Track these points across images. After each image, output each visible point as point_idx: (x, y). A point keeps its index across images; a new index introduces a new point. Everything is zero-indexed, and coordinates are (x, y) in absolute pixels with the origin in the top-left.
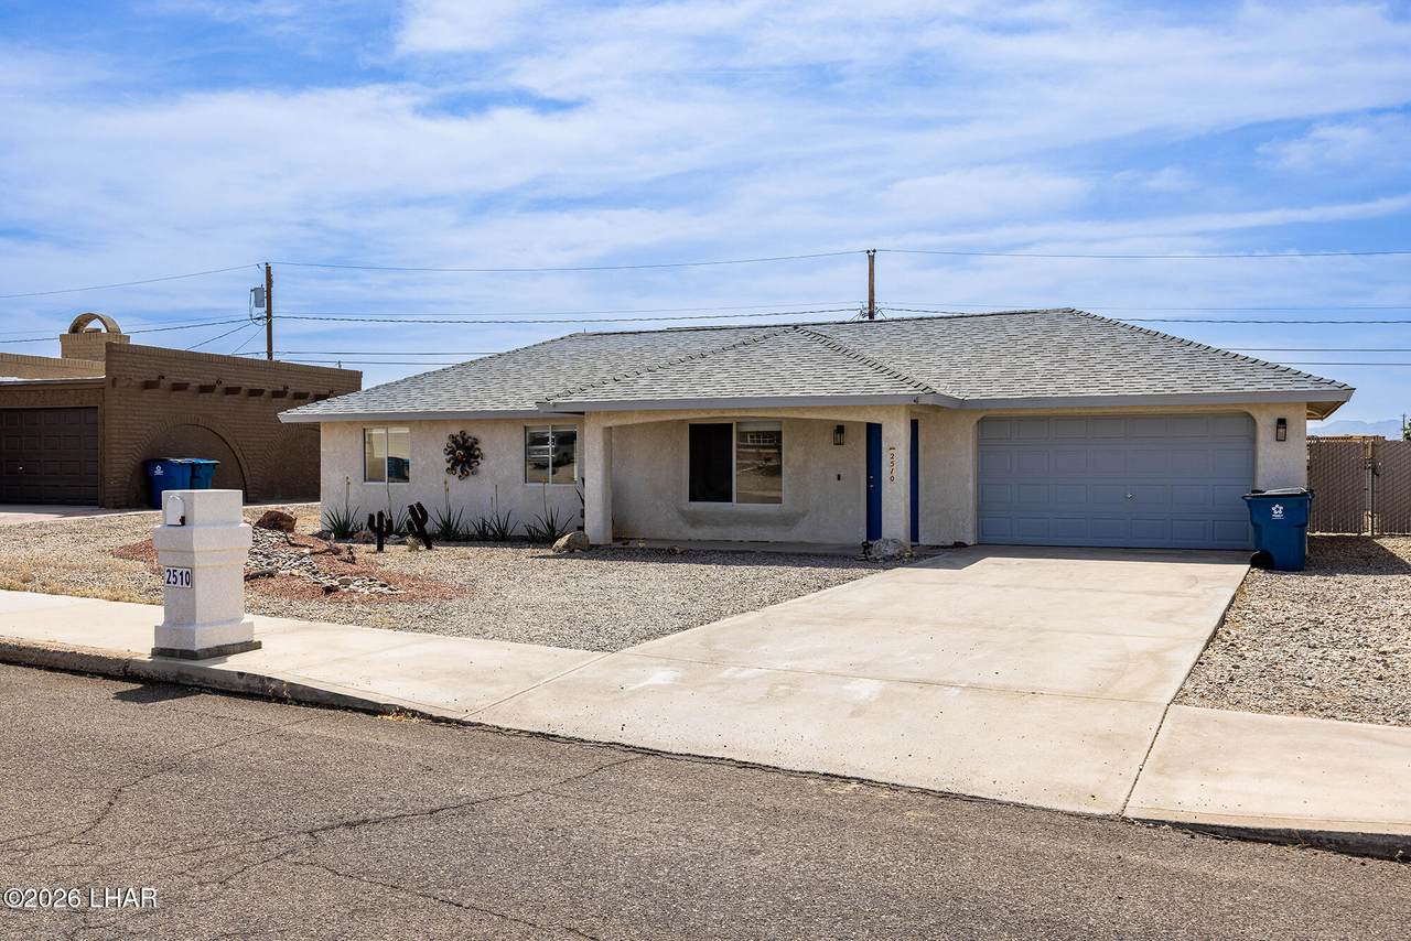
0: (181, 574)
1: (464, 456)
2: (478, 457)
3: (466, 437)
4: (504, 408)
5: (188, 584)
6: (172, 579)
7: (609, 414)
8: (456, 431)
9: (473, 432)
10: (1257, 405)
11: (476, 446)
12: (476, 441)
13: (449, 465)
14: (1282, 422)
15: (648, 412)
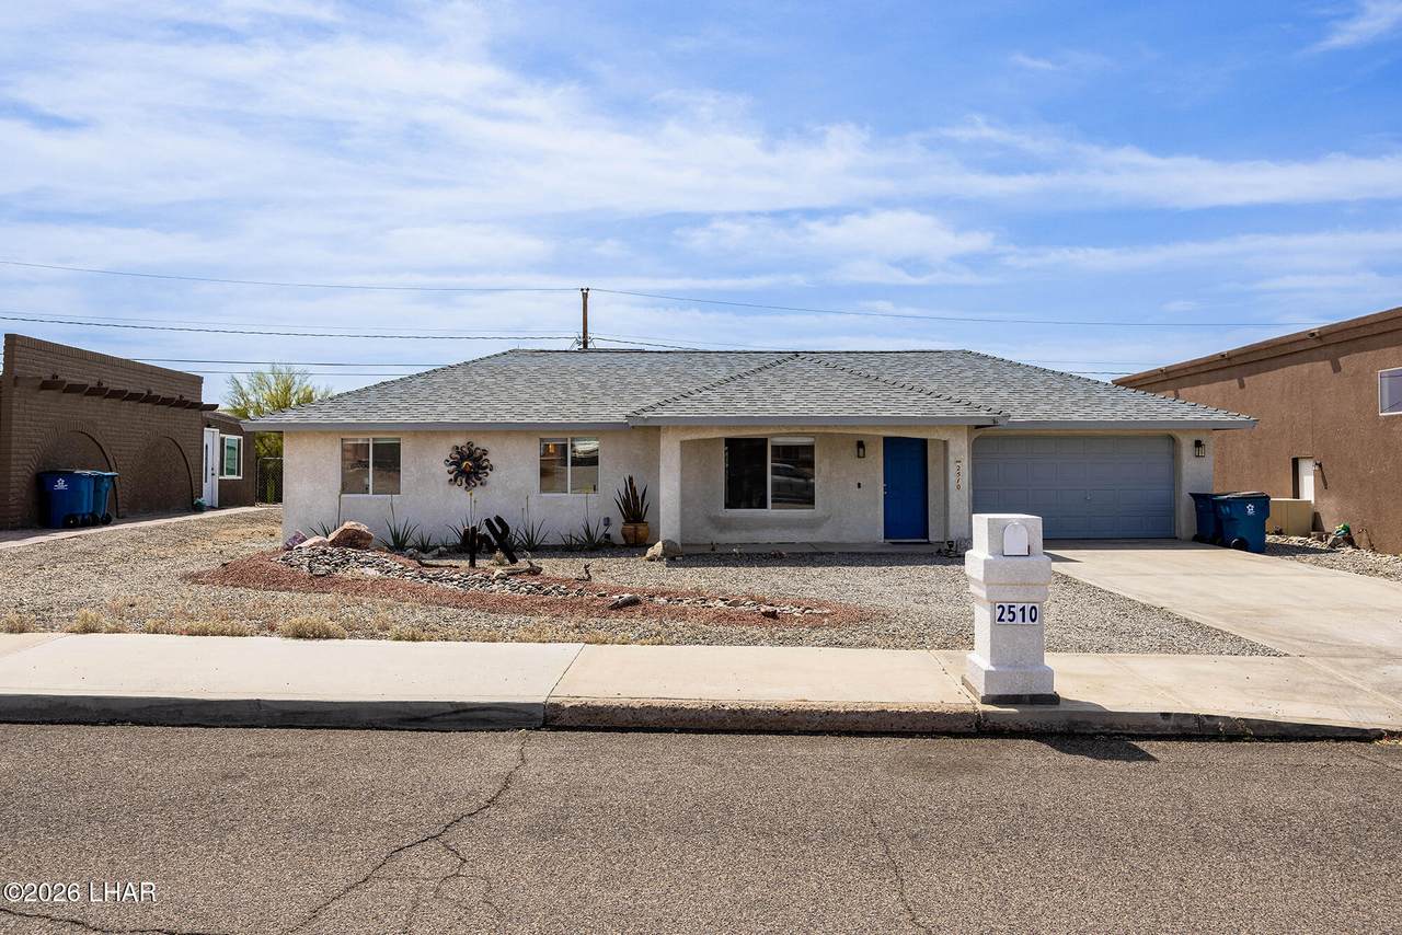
0: (1023, 609)
1: (469, 468)
2: (486, 467)
3: (473, 449)
4: (527, 420)
5: (1033, 620)
6: (1006, 616)
7: (688, 428)
8: (460, 441)
9: (481, 443)
10: (1177, 430)
11: (484, 457)
12: (485, 452)
13: (452, 476)
14: (1198, 444)
15: (728, 428)
